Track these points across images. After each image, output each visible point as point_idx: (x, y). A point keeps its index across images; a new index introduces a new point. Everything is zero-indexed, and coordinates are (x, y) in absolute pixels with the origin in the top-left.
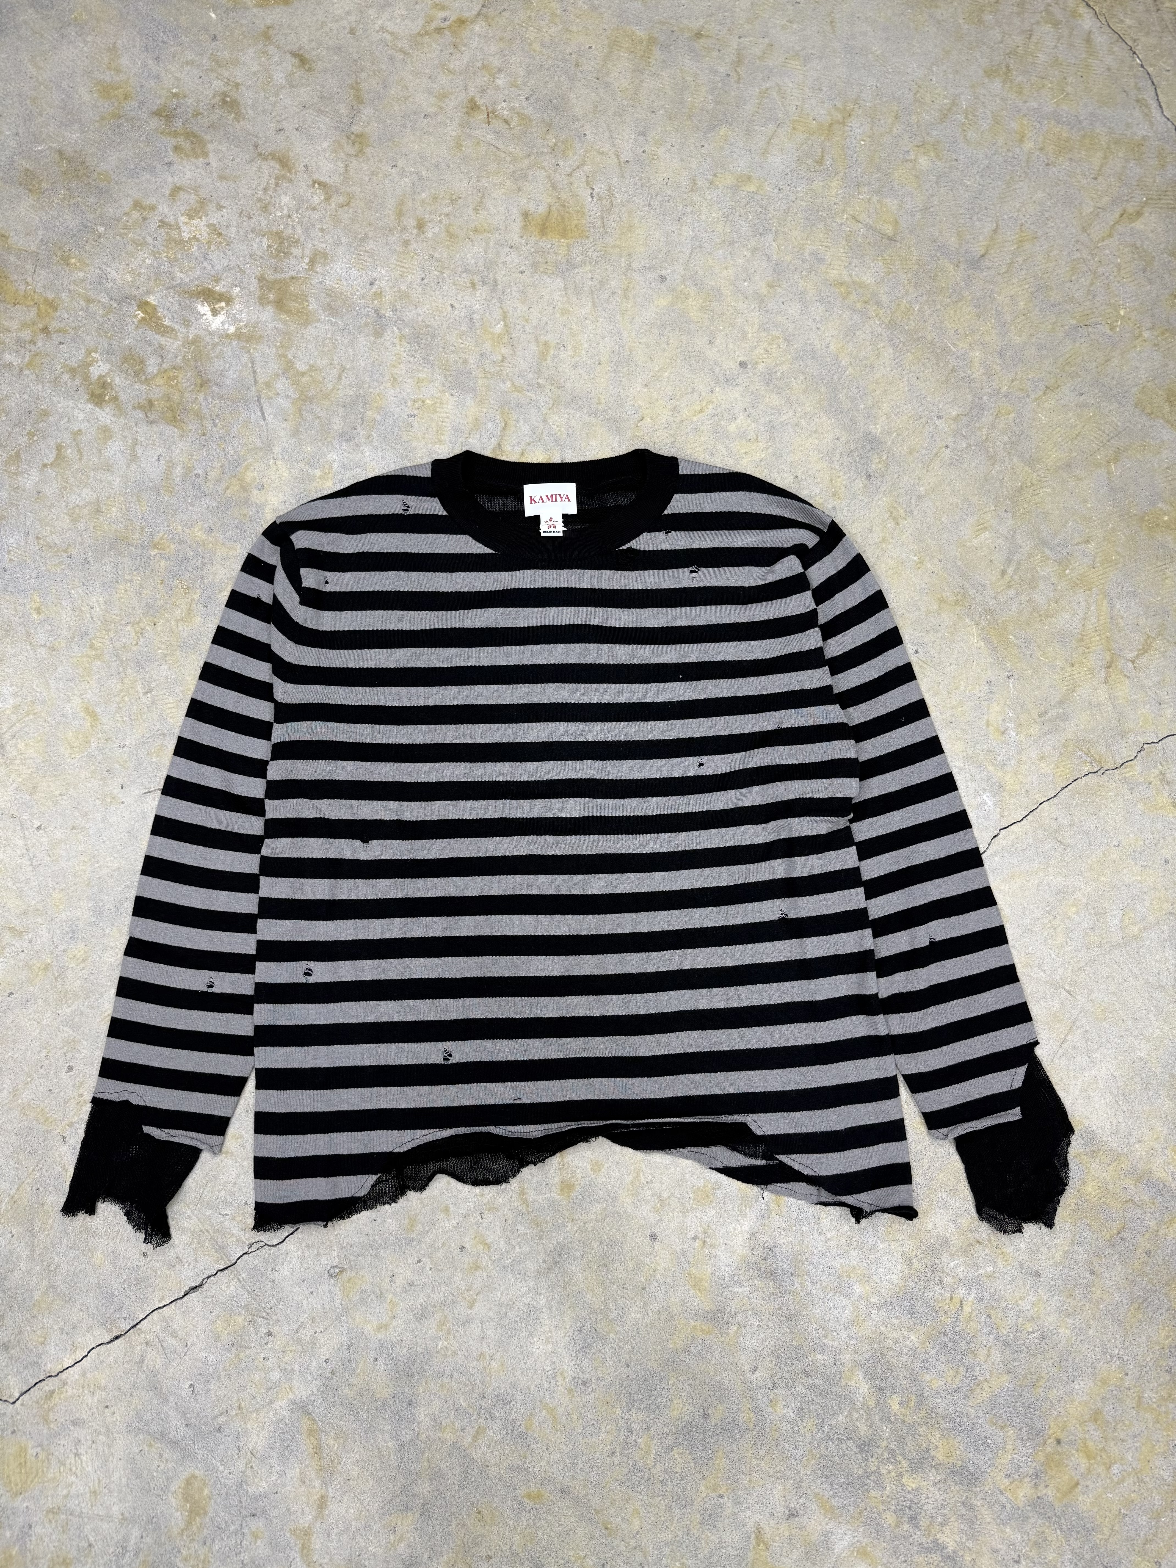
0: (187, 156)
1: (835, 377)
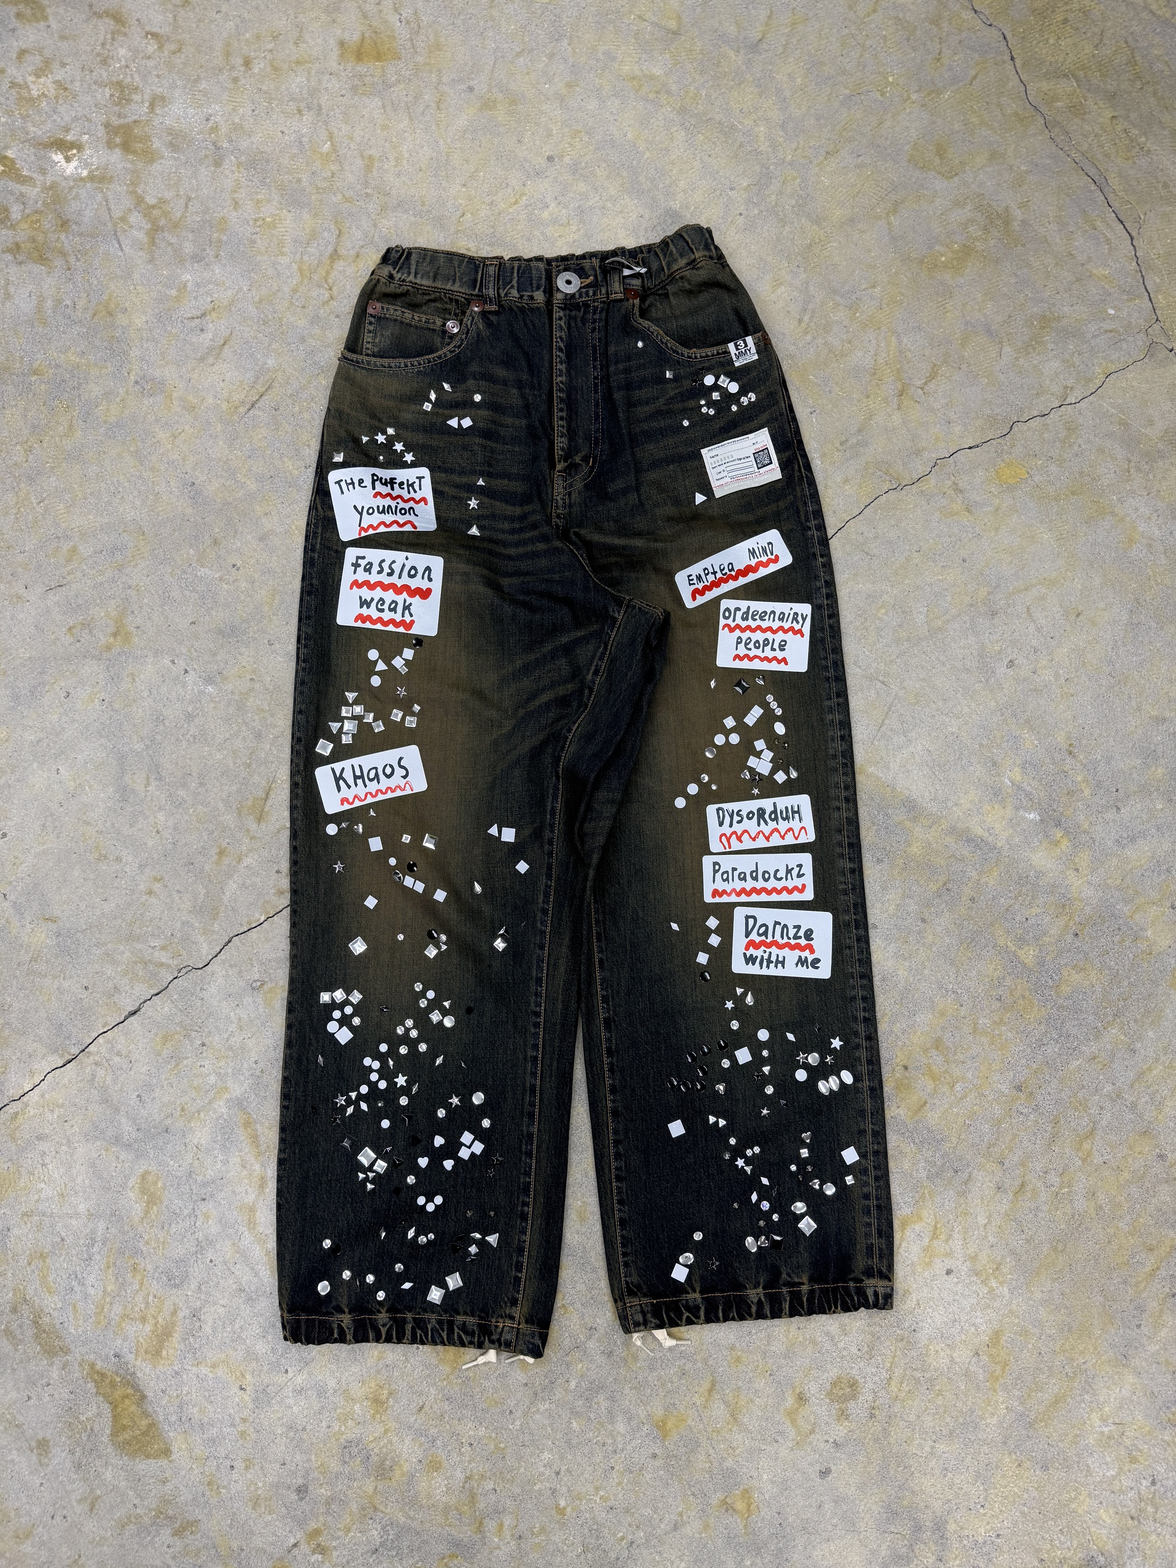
0: (29, 21)
1: (635, 162)
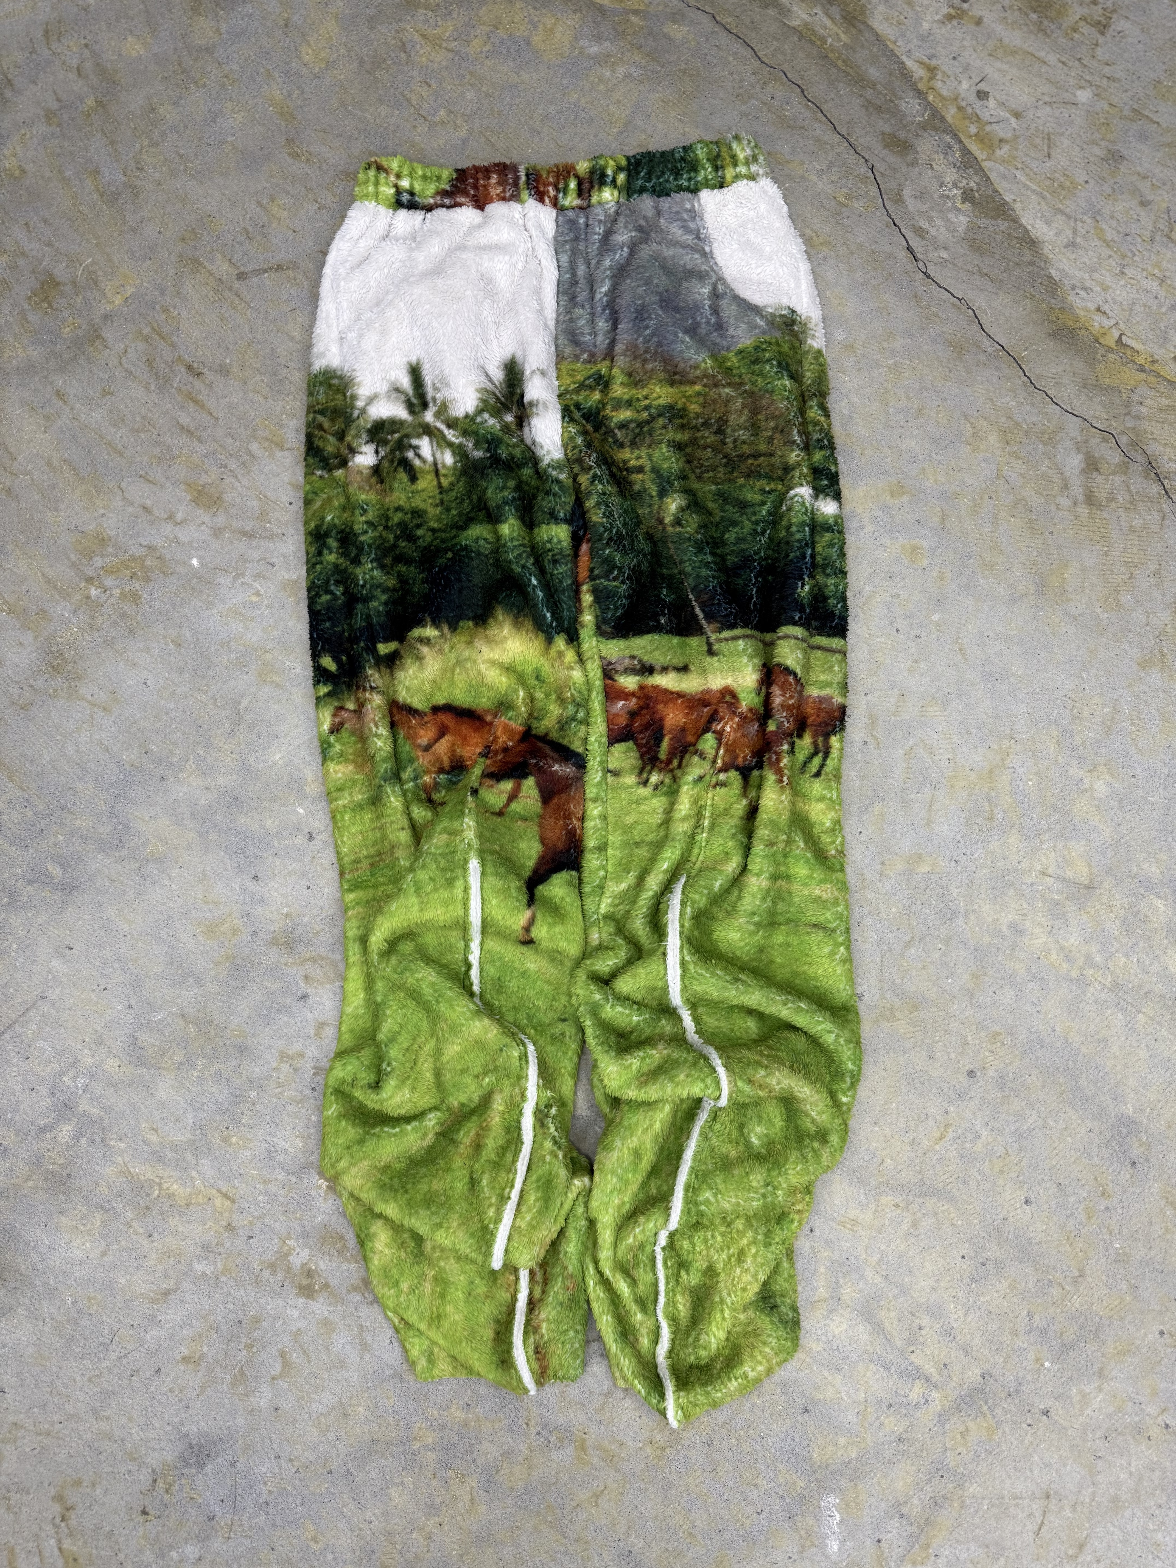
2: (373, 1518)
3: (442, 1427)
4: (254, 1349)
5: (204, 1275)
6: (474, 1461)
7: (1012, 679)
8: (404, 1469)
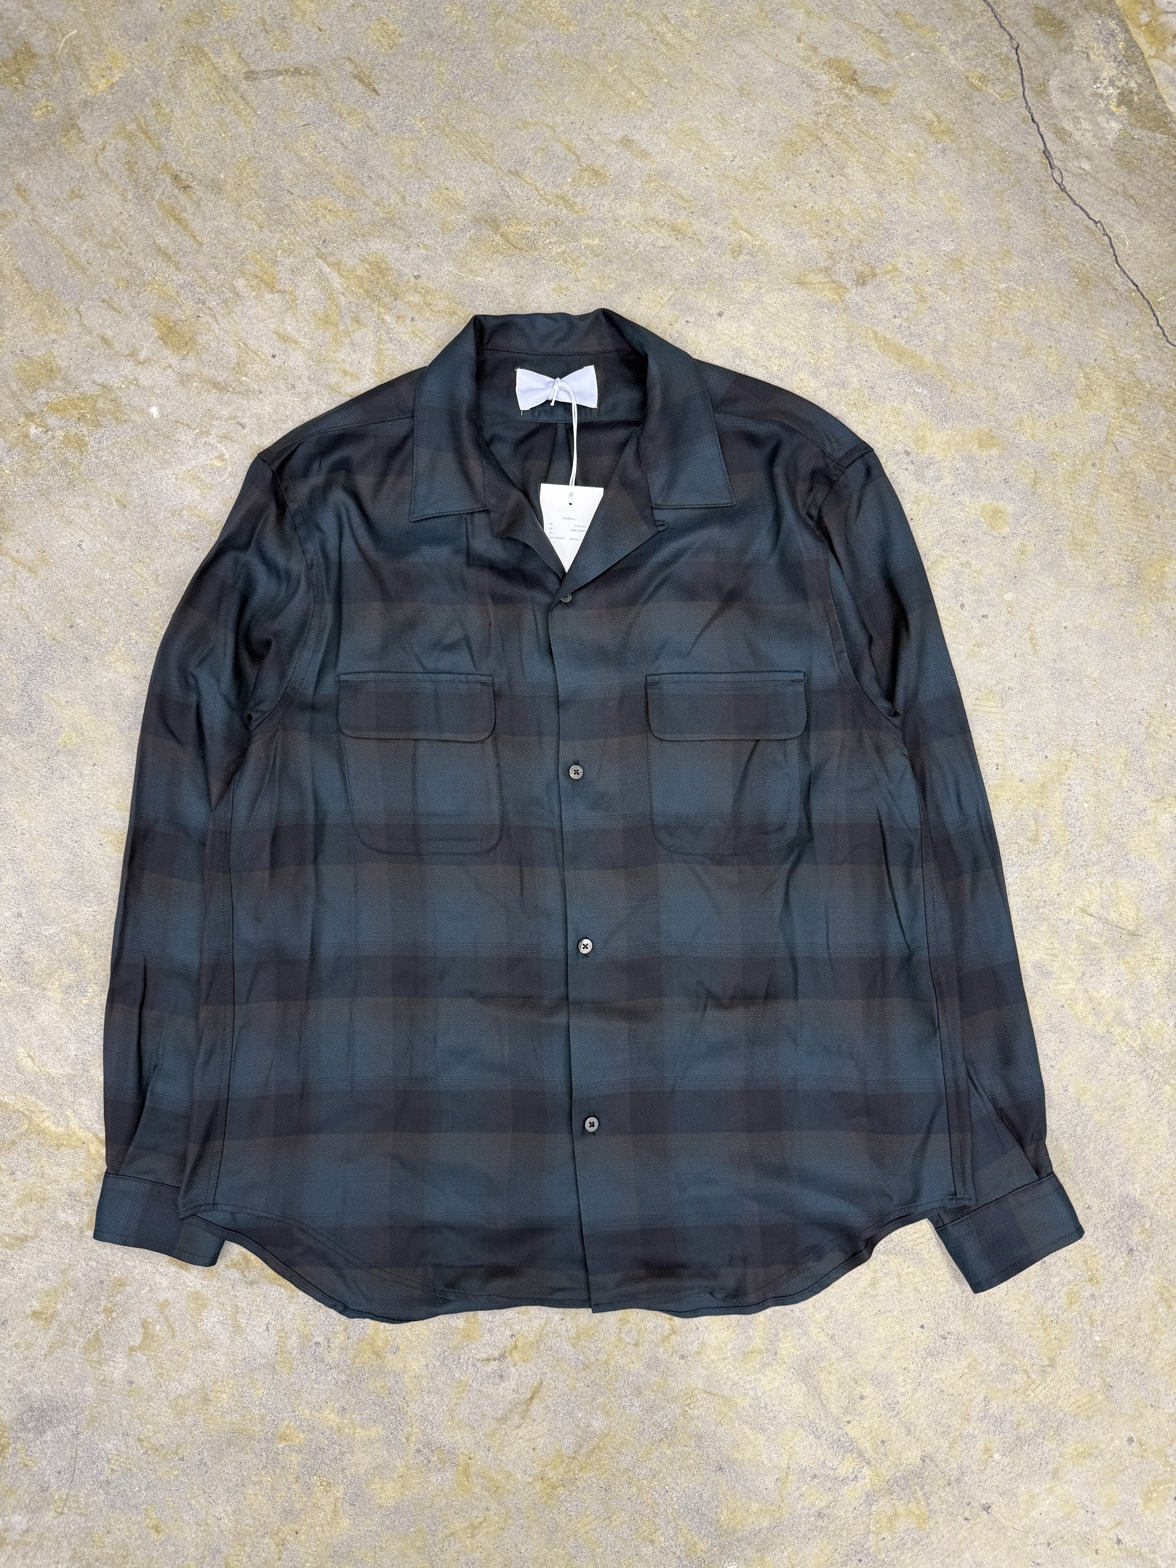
2: (223, 1515)
3: (312, 1429)
4: (114, 1315)
5: (67, 1225)
6: (343, 1470)
7: (1085, 682)
8: (264, 1467)
